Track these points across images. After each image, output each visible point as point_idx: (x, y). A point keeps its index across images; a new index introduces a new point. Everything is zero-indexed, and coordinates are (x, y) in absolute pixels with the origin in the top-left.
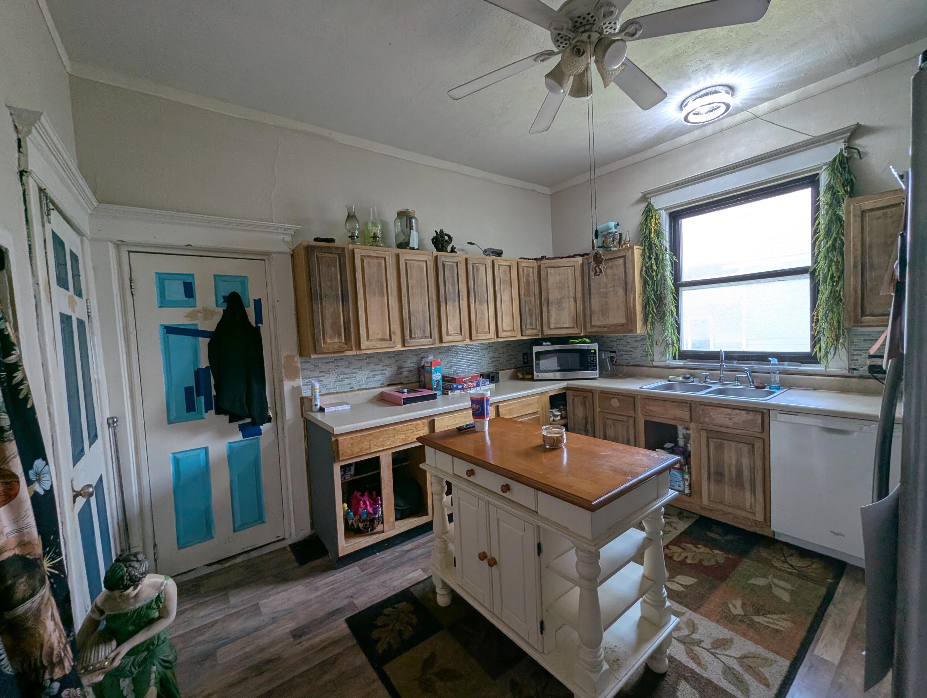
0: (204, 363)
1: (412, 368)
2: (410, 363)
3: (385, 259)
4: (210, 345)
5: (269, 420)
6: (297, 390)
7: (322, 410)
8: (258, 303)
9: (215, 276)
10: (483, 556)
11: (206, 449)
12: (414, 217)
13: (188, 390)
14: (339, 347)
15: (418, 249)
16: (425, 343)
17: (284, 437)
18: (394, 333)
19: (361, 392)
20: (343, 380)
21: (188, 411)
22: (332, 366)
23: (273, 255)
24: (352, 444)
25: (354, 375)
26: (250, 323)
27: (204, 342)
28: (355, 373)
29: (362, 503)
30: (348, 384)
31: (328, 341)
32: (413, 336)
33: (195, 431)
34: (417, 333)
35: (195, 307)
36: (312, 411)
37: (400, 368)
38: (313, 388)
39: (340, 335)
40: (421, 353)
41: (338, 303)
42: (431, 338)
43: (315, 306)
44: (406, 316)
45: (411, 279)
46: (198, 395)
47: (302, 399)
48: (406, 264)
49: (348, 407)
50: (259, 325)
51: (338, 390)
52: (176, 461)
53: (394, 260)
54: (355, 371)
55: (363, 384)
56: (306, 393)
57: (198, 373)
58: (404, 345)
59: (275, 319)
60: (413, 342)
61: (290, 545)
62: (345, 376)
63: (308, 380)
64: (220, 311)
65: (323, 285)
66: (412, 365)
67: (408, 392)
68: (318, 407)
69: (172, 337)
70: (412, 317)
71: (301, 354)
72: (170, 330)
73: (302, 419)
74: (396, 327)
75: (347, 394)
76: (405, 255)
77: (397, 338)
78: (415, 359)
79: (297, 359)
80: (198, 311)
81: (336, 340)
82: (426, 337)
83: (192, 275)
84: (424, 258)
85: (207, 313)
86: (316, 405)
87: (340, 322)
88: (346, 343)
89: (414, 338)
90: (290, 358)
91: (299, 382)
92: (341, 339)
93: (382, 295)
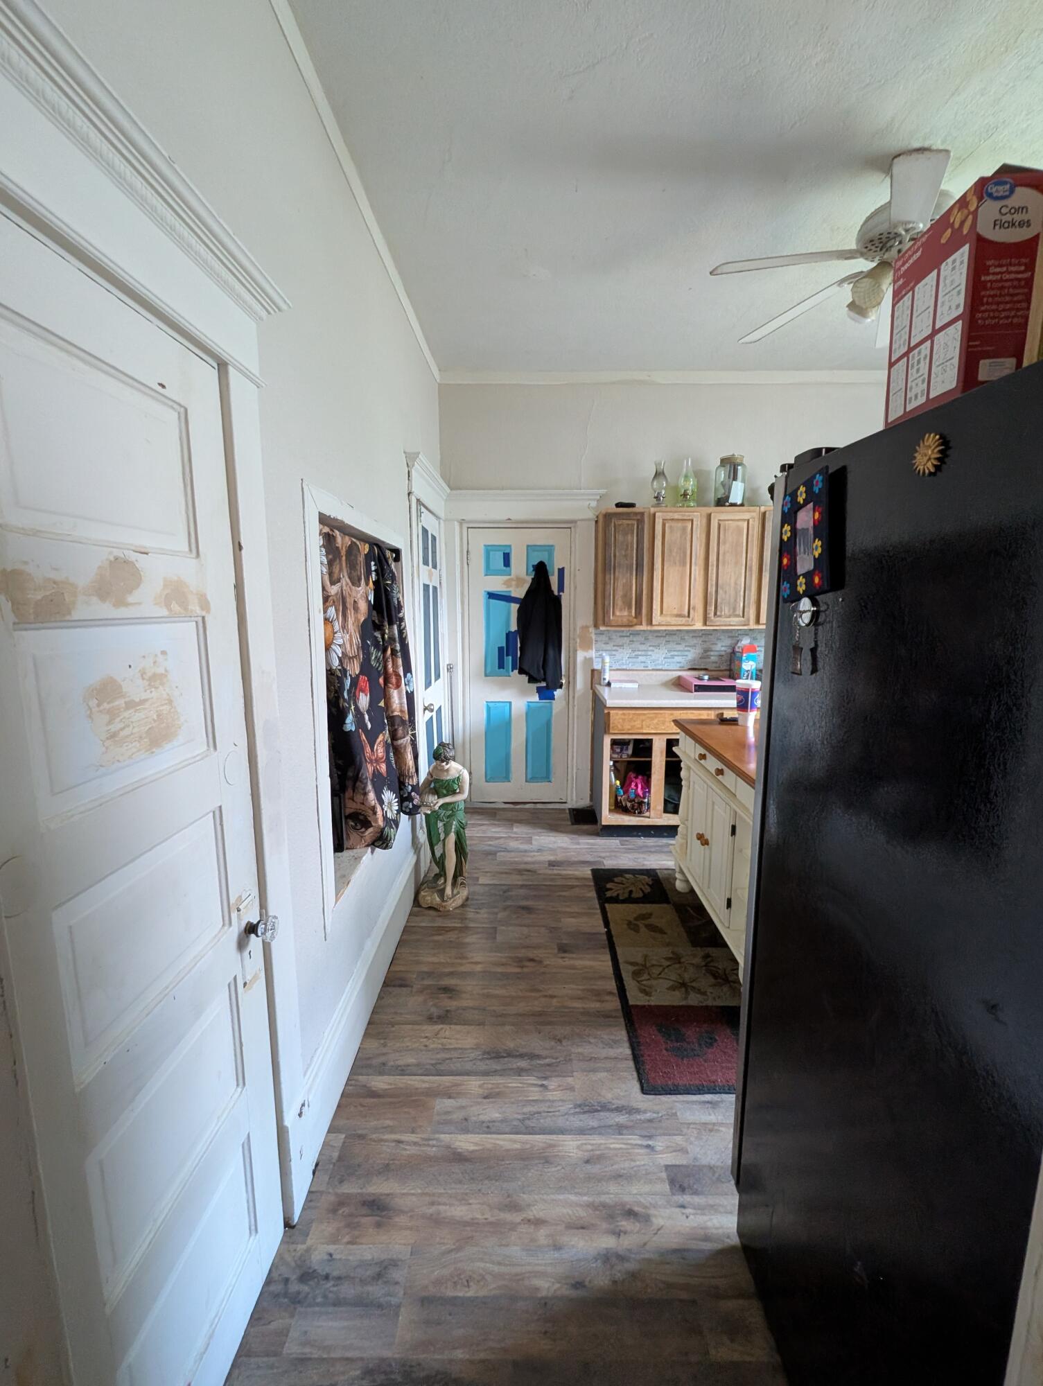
0: (514, 627)
1: (723, 653)
2: (722, 646)
3: (692, 521)
4: (519, 611)
5: (561, 687)
6: (589, 661)
7: (609, 684)
8: (561, 571)
9: (528, 546)
10: (700, 837)
11: (510, 703)
12: (741, 464)
13: (500, 649)
14: (628, 620)
15: (742, 505)
16: (735, 623)
17: (574, 706)
18: (694, 608)
19: (654, 673)
20: (637, 656)
21: (499, 668)
22: (626, 640)
23: (578, 523)
24: (624, 720)
25: (650, 653)
26: (552, 592)
27: (515, 607)
28: (653, 651)
29: (633, 784)
30: (642, 662)
31: (618, 613)
32: (718, 613)
33: (503, 686)
34: (726, 610)
35: (510, 575)
36: (600, 684)
37: (706, 651)
38: (603, 662)
39: (630, 607)
40: (735, 635)
41: (631, 574)
42: (743, 617)
43: (607, 577)
44: (712, 589)
45: (725, 543)
46: (507, 655)
47: (593, 671)
48: (719, 525)
49: (635, 686)
50: (561, 594)
51: (630, 667)
52: (489, 709)
53: (704, 521)
54: (651, 648)
55: (658, 664)
56: (597, 666)
57: (509, 635)
58: (705, 624)
59: (576, 588)
60: (718, 620)
61: (569, 809)
62: (640, 653)
63: (600, 653)
64: (529, 579)
65: (617, 554)
66: (723, 649)
67: (710, 679)
68: (607, 681)
69: (493, 601)
70: (720, 591)
71: (596, 626)
72: (492, 596)
73: (591, 691)
74: (698, 602)
75: (640, 672)
76: (720, 514)
77: (698, 615)
78: (728, 642)
79: (592, 630)
80: (512, 580)
81: (626, 613)
82: (738, 616)
83: (510, 546)
84: (747, 516)
85: (519, 581)
86: (604, 679)
87: (631, 594)
88: (636, 617)
89: (720, 616)
90: (585, 628)
91: (592, 653)
92: (631, 612)
93: (684, 564)
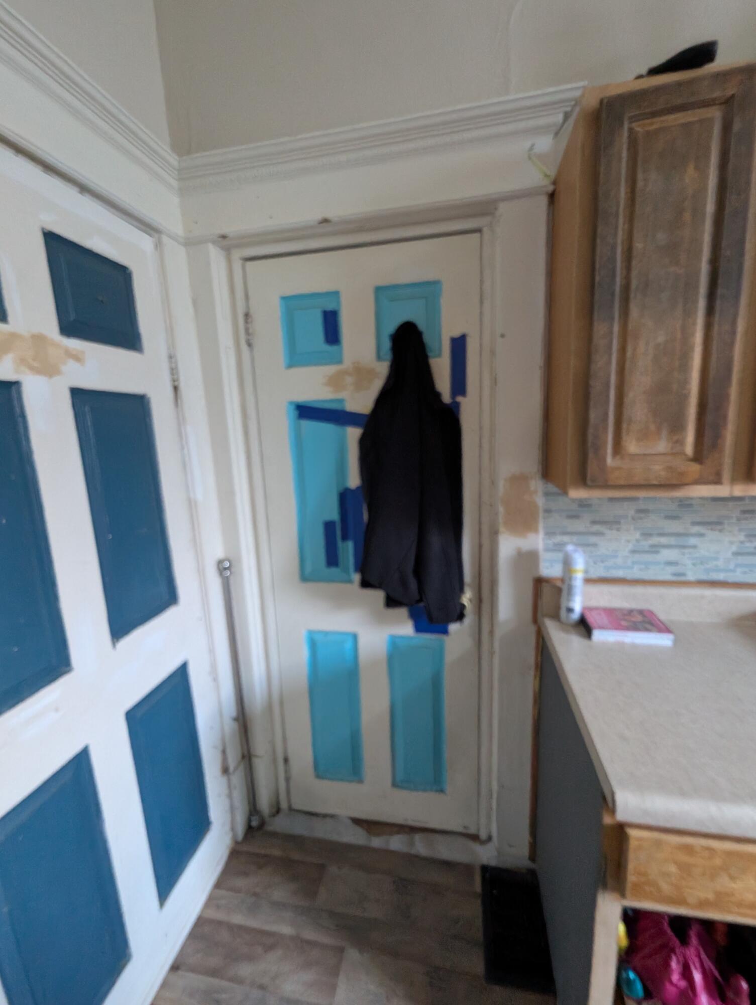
0: (354, 480)
4: (364, 444)
5: (460, 617)
6: (528, 559)
8: (459, 345)
9: (378, 290)
11: (355, 637)
13: (329, 527)
14: (670, 469)
20: (655, 549)
21: (329, 564)
22: (629, 510)
27: (354, 433)
35: (340, 362)
36: (556, 616)
38: (567, 564)
39: (677, 427)
43: (600, 329)
46: (345, 538)
47: (539, 582)
49: (664, 641)
50: (459, 399)
51: (636, 573)
56: (550, 569)
61: (485, 869)
62: (663, 540)
63: (558, 539)
68: (576, 616)
69: (308, 425)
71: (547, 471)
72: (305, 412)
73: (533, 629)
79: (537, 485)
80: (345, 373)
81: (662, 446)
83: (336, 294)
85: (361, 374)
86: (570, 610)
87: (685, 382)
88: (698, 458)
90: (519, 481)
91: (537, 541)
92: (681, 442)
